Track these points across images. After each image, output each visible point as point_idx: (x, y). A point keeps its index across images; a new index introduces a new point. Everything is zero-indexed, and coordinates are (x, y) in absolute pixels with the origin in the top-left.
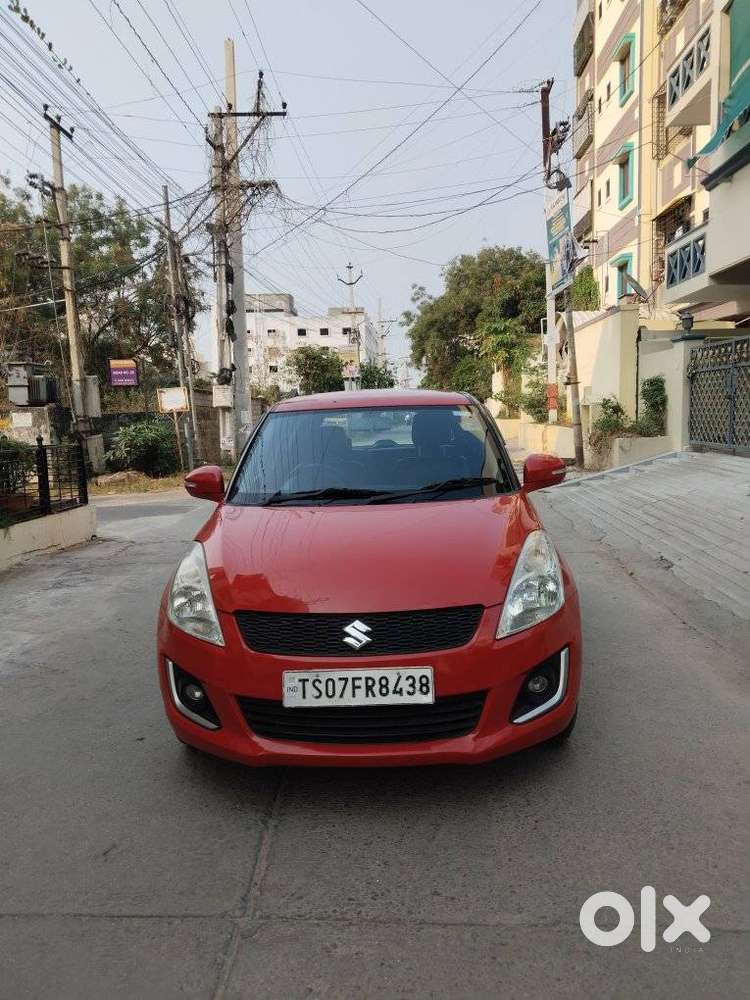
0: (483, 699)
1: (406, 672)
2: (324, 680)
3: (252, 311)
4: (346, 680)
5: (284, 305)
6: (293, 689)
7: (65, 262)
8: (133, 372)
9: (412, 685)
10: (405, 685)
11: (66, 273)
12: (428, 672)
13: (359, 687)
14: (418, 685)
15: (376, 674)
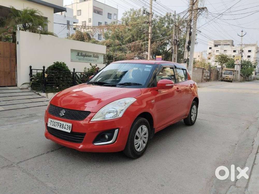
0: (85, 135)
1: (67, 124)
2: (54, 122)
3: (220, 45)
4: (57, 123)
5: (230, 43)
6: (49, 123)
7: (150, 32)
8: (161, 59)
9: (68, 127)
10: (66, 127)
11: (150, 34)
12: (71, 125)
13: (59, 125)
14: (69, 127)
15: (62, 123)
